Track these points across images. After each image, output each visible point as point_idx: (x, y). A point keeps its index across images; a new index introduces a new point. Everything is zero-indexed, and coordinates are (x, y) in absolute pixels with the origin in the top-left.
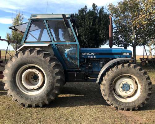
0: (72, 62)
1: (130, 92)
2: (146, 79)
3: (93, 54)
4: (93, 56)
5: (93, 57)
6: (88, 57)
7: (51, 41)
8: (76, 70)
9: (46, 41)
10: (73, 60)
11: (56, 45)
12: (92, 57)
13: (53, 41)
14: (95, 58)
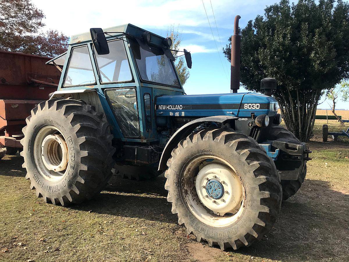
0: (131, 125)
1: (224, 201)
2: (254, 172)
3: (179, 107)
4: (180, 112)
5: (180, 114)
6: (171, 114)
7: (96, 84)
8: (139, 141)
9: (89, 83)
10: (132, 120)
11: (103, 89)
12: (177, 114)
13: (98, 83)
14: (183, 117)
